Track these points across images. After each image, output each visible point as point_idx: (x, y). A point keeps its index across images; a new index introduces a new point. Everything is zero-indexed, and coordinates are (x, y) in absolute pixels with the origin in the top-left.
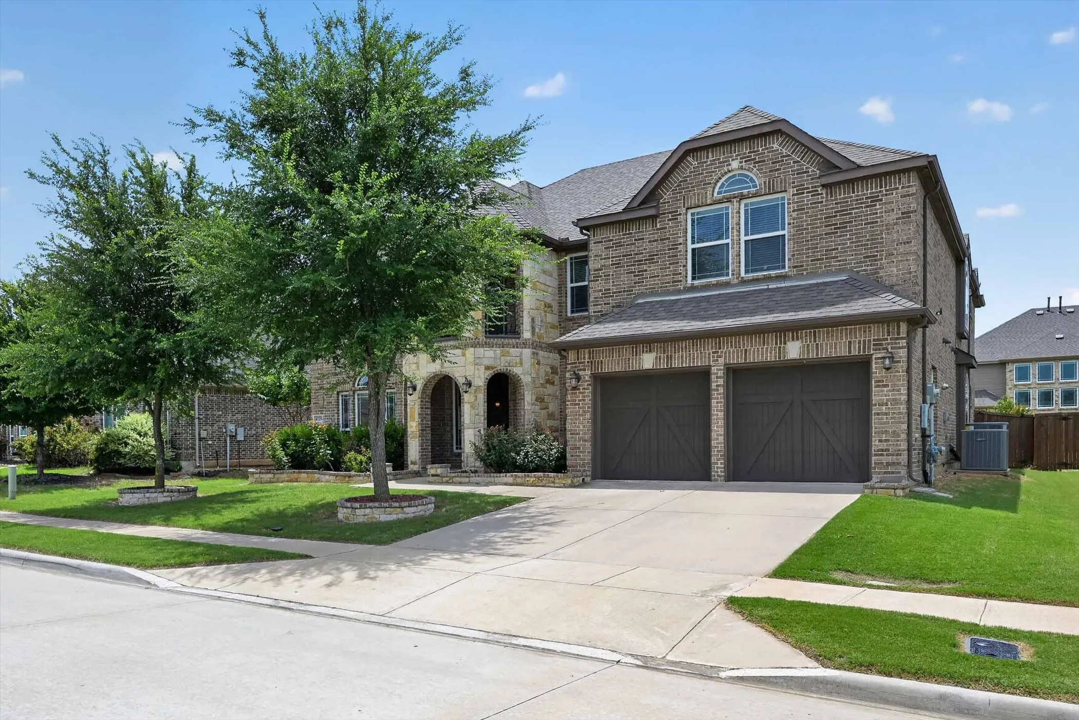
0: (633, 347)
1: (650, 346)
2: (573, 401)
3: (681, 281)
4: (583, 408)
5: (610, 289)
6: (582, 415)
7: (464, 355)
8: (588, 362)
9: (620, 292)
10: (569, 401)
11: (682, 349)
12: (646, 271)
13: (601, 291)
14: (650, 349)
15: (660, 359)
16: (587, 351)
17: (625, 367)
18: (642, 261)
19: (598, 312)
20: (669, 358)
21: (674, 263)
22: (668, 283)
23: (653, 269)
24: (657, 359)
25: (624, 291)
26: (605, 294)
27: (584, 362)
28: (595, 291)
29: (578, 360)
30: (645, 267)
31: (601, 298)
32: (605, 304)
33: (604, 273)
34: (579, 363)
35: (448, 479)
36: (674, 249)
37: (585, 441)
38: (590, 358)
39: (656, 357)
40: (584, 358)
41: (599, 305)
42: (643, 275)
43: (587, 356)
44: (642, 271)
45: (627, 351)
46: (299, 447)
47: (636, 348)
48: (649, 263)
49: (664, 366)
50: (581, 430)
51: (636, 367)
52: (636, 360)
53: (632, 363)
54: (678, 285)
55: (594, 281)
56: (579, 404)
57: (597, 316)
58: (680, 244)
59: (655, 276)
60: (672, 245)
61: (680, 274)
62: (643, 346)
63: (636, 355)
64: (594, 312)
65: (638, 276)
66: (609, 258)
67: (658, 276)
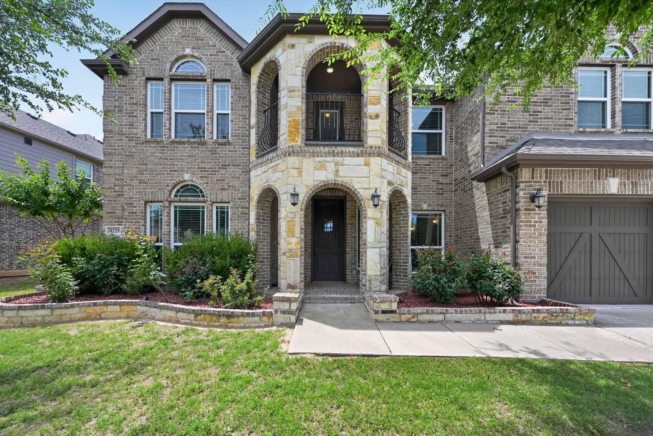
0: (595, 171)
1: (614, 172)
2: (528, 222)
3: (572, 126)
4: (539, 230)
5: (505, 124)
6: (537, 238)
7: (367, 164)
8: (545, 182)
9: (515, 128)
10: (523, 222)
11: (646, 177)
12: (541, 112)
13: (497, 124)
14: (614, 174)
15: (625, 185)
16: (543, 170)
17: (588, 190)
18: (537, 102)
19: (493, 143)
20: (634, 184)
21: (566, 109)
22: (561, 125)
23: (547, 111)
24: (622, 184)
25: (519, 128)
26: (500, 127)
27: (540, 182)
28: (491, 124)
29: (533, 178)
30: (540, 109)
31: (497, 130)
32: (500, 137)
33: (500, 108)
34: (535, 182)
35: (409, 316)
36: (566, 97)
37: (541, 265)
38: (546, 178)
39: (621, 182)
40: (541, 177)
41: (495, 136)
42: (537, 115)
43: (544, 175)
44: (537, 112)
45: (589, 174)
46: (94, 265)
47: (599, 171)
48: (544, 106)
49: (629, 192)
50: (536, 254)
51: (600, 191)
52: (600, 184)
53: (596, 187)
54: (569, 129)
55: (490, 113)
56: (535, 226)
57: (493, 147)
58: (572, 93)
59: (549, 118)
60: (565, 93)
61: (572, 119)
62: (607, 171)
63: (599, 179)
64: (490, 143)
65: (533, 115)
66: (506, 95)
67: (552, 118)
